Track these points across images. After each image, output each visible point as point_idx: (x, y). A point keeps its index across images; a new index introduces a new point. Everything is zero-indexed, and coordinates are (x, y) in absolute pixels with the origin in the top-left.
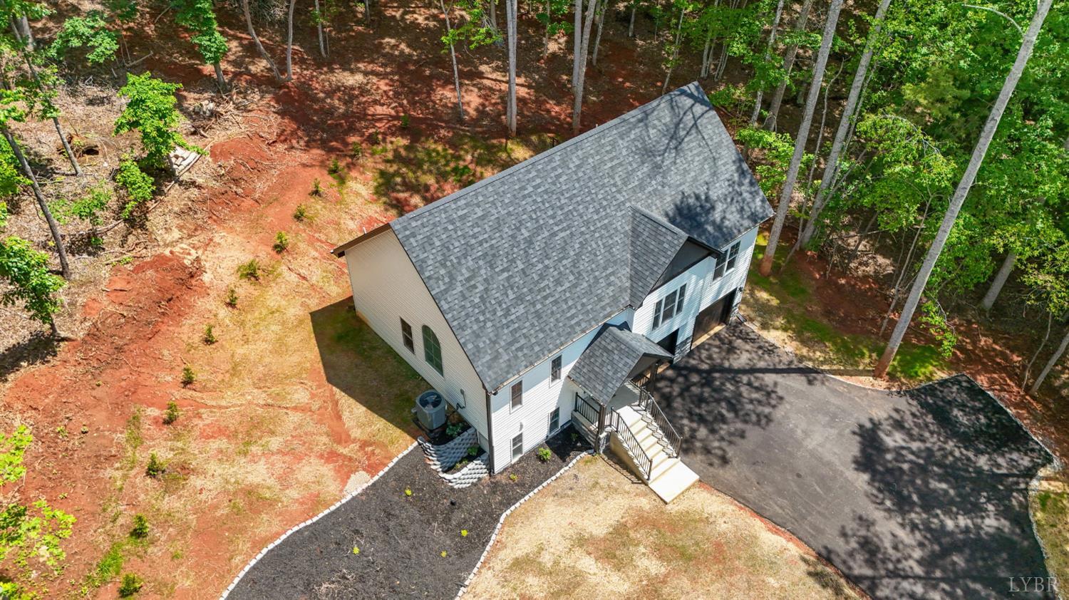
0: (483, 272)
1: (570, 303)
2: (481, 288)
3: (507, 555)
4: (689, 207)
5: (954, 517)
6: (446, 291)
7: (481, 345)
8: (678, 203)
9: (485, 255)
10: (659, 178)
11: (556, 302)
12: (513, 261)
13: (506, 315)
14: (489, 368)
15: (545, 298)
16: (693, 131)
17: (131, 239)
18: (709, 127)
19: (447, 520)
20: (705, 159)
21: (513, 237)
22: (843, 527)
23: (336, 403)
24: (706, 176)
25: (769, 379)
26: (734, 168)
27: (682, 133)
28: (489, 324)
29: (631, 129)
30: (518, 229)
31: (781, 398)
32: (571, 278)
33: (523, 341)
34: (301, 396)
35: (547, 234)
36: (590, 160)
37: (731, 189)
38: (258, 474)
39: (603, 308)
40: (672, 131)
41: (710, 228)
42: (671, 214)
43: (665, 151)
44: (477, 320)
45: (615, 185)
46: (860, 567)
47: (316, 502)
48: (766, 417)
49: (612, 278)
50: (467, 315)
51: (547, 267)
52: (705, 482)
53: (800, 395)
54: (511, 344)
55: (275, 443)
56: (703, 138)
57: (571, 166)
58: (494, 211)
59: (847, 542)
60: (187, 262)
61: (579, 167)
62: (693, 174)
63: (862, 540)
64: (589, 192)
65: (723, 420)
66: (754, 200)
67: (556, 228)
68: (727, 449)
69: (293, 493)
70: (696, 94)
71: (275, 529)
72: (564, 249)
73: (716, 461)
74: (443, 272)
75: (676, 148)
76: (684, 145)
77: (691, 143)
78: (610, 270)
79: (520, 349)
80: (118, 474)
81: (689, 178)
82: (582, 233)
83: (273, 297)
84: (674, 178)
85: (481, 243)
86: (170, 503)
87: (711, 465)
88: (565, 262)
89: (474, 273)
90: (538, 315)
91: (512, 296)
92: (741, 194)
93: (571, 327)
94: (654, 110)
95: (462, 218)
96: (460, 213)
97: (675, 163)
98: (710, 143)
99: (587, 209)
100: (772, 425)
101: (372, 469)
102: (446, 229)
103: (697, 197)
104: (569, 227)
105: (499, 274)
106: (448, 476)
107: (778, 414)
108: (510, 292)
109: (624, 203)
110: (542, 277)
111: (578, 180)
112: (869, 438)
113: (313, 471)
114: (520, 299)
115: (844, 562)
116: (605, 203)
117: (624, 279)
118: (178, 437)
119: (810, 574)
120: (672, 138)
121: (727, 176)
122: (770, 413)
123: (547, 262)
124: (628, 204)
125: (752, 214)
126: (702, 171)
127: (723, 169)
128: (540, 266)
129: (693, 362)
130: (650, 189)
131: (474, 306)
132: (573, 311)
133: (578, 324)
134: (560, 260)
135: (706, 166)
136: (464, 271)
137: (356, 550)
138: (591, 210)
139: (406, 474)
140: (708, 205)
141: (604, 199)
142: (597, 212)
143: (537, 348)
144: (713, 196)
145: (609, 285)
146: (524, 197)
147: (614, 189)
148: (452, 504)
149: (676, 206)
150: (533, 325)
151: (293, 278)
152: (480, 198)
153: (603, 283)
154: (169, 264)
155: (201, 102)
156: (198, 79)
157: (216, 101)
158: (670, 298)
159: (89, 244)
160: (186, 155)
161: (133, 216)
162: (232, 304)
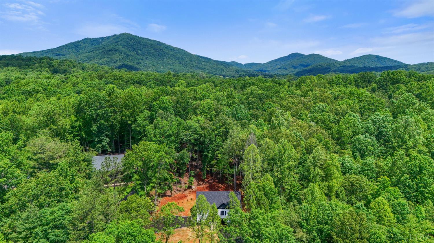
17: (183, 192)
34: (186, 209)
36: (221, 194)
45: (222, 197)
57: (218, 193)
58: (207, 194)
60: (186, 196)
70: (239, 192)
72: (212, 200)
99: (217, 198)
101: (186, 216)
104: (214, 199)
111: (218, 195)
123: (209, 201)
130: (226, 199)
141: (220, 198)
146: (211, 194)
154: (184, 195)
155: (200, 182)
156: (203, 181)
157: (202, 183)
158: (223, 212)
159: (180, 191)
160: (194, 187)
161: (185, 190)
162: (187, 201)
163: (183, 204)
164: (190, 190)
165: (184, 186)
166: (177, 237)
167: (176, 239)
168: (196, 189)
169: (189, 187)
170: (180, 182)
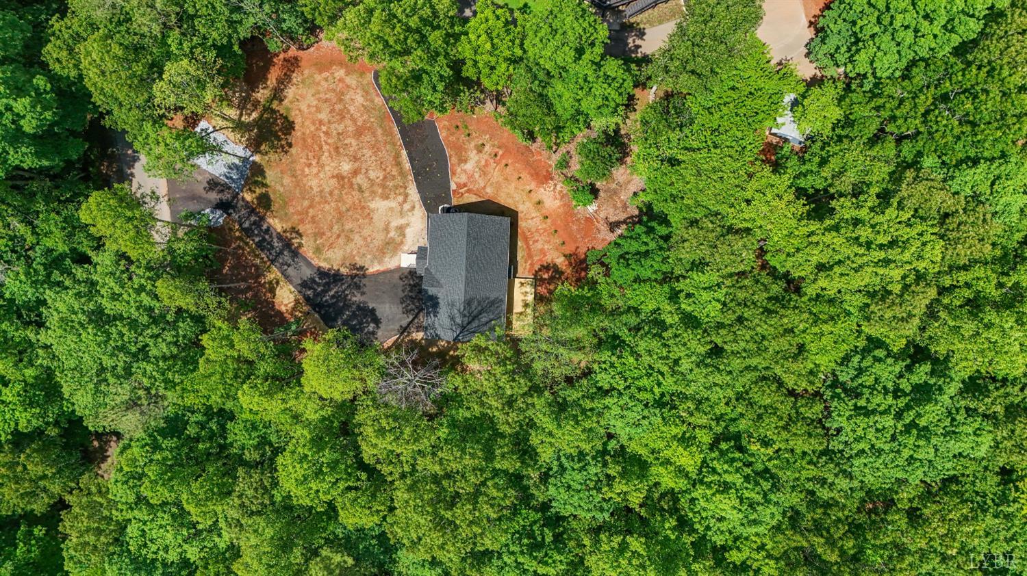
3: (417, 206)
5: (348, 316)
17: (563, 176)
19: (434, 200)
22: (366, 287)
23: (481, 197)
25: (411, 317)
31: (404, 314)
34: (489, 190)
38: (469, 166)
43: (451, 312)
46: (357, 281)
47: (454, 174)
48: (402, 303)
52: (399, 269)
53: (400, 320)
55: (477, 175)
59: (363, 284)
62: (443, 317)
63: (361, 288)
65: (411, 291)
69: (459, 170)
73: (403, 276)
75: (450, 316)
76: (450, 320)
80: (486, 138)
83: (528, 205)
86: (473, 144)
87: (402, 274)
100: (399, 302)
101: (455, 191)
107: (400, 307)
112: (377, 321)
113: (463, 179)
115: (360, 278)
118: (490, 154)
119: (364, 267)
137: (439, 175)
139: (448, 200)
148: (436, 204)
151: (533, 215)
162: (530, 191)
163: (513, 178)
166: (381, 174)
167: (371, 172)
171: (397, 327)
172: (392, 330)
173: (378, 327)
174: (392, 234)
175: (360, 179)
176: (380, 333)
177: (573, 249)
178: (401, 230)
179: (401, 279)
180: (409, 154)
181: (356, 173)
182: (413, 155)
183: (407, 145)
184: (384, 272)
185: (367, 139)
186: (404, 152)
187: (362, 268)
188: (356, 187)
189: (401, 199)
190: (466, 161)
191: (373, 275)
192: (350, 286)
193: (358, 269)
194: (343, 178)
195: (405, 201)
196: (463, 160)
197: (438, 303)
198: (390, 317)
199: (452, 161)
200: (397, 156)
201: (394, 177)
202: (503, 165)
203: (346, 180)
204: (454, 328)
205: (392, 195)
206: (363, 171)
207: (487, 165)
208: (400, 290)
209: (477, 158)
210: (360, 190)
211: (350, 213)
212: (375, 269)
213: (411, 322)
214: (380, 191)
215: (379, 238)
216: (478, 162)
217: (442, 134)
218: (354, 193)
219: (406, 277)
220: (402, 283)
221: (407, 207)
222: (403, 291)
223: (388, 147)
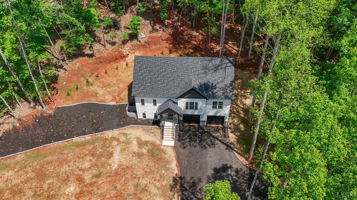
0: (147, 73)
1: (161, 89)
2: (144, 76)
3: (124, 131)
4: (208, 85)
6: (137, 73)
7: (136, 86)
8: (206, 83)
9: (149, 70)
10: (204, 75)
11: (158, 87)
12: (155, 75)
13: (145, 84)
14: (135, 91)
15: (157, 85)
16: (223, 69)
17: (121, 46)
18: (229, 70)
19: (121, 119)
20: (222, 77)
21: (158, 70)
22: (193, 177)
23: (125, 90)
24: (219, 81)
25: (217, 142)
26: (230, 83)
27: (219, 68)
28: (141, 83)
29: (205, 61)
30: (160, 69)
31: (214, 147)
32: (165, 85)
33: (145, 91)
34: (121, 86)
35: (166, 73)
36: (189, 63)
37: (224, 87)
38: (100, 92)
39: (168, 94)
40: (217, 66)
41: (210, 93)
42: (202, 84)
43: (211, 70)
44: (139, 82)
45: (191, 71)
46: (187, 186)
47: (104, 101)
48: (206, 147)
49: (175, 90)
50: (137, 80)
51: (161, 80)
52: (175, 148)
53: (220, 149)
54: (143, 90)
55: (109, 89)
56: (225, 72)
57: (183, 62)
58: (157, 63)
59: (190, 180)
60: (124, 54)
61: (184, 63)
62: (215, 78)
63: (194, 182)
64: (183, 70)
65: (195, 141)
66: (230, 93)
67: (169, 73)
68: (188, 146)
69: (102, 98)
70: (231, 60)
71: (93, 100)
72: (168, 78)
73: (182, 146)
74: (138, 69)
75: (215, 71)
76: (218, 71)
77: (221, 72)
78: (176, 88)
79: (144, 92)
80: (83, 79)
81: (213, 79)
82: (175, 77)
84: (209, 77)
85: (150, 68)
86: (85, 88)
87: (180, 146)
88: (166, 81)
89: (145, 72)
90: (152, 88)
91: (149, 81)
92: (227, 89)
93: (158, 94)
94: (215, 59)
95: (150, 61)
96: (150, 60)
97: (212, 74)
98: (226, 74)
99: (180, 73)
100: (205, 150)
101: (117, 103)
102: (145, 62)
103: (212, 84)
104: (173, 74)
105: (150, 75)
106: (127, 112)
107: (209, 149)
108: (149, 80)
109: (190, 76)
110: (159, 81)
111: (182, 66)
112: (225, 168)
113: (109, 97)
114: (151, 82)
115: (184, 182)
116: (185, 74)
117: (178, 91)
118: (96, 79)
119: (174, 177)
120: (215, 68)
121: (226, 84)
122: (207, 148)
123: (162, 79)
124: (191, 77)
125: (226, 96)
126: (219, 79)
127: (226, 81)
128: (160, 79)
129: (205, 128)
130: (200, 76)
131: (140, 79)
132: (161, 91)
133: (160, 94)
134: (165, 80)
135: (221, 79)
136: (143, 71)
137: (102, 112)
138: (181, 73)
139: (121, 107)
140: (214, 87)
141: (186, 73)
142: (182, 75)
143: (147, 94)
144: (218, 86)
145: (173, 91)
146: (166, 63)
147: (190, 72)
148: (124, 117)
149: (205, 83)
150: (150, 89)
152: (156, 59)
153: (172, 89)
154: (121, 53)
155: (157, 27)
156: (161, 22)
157: (160, 28)
158: (192, 103)
159: (113, 44)
160: (143, 35)
161: (124, 42)
162: (127, 65)
163: (116, 72)
164: (135, 42)
165: (122, 34)
166: (88, 158)
167: (83, 167)
168: (146, 39)
169: (133, 36)
170: (115, 25)
171: (227, 152)
172: (230, 155)
173: (231, 167)
174: (144, 151)
175: (87, 177)
176: (235, 166)
177: (167, 49)
178: (141, 144)
179: (184, 148)
180: (78, 135)
181: (80, 180)
182: (80, 132)
183: (70, 136)
184: (178, 160)
185: (51, 169)
186: (75, 139)
187: (175, 179)
188: (94, 180)
189: (115, 143)
190: (96, 93)
191: (181, 170)
192: (193, 193)
193: (176, 184)
194: (81, 192)
195: (118, 140)
196: (95, 94)
197: (205, 84)
198: (219, 157)
199: (93, 101)
200: (77, 145)
201: (95, 148)
202: (105, 75)
203: (85, 189)
204: (224, 66)
205: (111, 150)
206: (80, 173)
207: (103, 83)
208: (193, 149)
209: (96, 87)
210: (97, 176)
211: (119, 186)
212: (175, 167)
213: (222, 142)
214: (103, 159)
215: (146, 162)
216: (99, 86)
217: (71, 104)
218: (100, 182)
219: (183, 144)
220: (188, 147)
221: (122, 138)
222: (195, 147)
223: (65, 152)
